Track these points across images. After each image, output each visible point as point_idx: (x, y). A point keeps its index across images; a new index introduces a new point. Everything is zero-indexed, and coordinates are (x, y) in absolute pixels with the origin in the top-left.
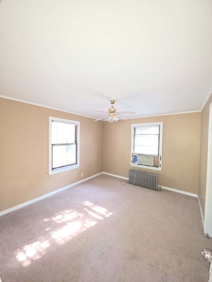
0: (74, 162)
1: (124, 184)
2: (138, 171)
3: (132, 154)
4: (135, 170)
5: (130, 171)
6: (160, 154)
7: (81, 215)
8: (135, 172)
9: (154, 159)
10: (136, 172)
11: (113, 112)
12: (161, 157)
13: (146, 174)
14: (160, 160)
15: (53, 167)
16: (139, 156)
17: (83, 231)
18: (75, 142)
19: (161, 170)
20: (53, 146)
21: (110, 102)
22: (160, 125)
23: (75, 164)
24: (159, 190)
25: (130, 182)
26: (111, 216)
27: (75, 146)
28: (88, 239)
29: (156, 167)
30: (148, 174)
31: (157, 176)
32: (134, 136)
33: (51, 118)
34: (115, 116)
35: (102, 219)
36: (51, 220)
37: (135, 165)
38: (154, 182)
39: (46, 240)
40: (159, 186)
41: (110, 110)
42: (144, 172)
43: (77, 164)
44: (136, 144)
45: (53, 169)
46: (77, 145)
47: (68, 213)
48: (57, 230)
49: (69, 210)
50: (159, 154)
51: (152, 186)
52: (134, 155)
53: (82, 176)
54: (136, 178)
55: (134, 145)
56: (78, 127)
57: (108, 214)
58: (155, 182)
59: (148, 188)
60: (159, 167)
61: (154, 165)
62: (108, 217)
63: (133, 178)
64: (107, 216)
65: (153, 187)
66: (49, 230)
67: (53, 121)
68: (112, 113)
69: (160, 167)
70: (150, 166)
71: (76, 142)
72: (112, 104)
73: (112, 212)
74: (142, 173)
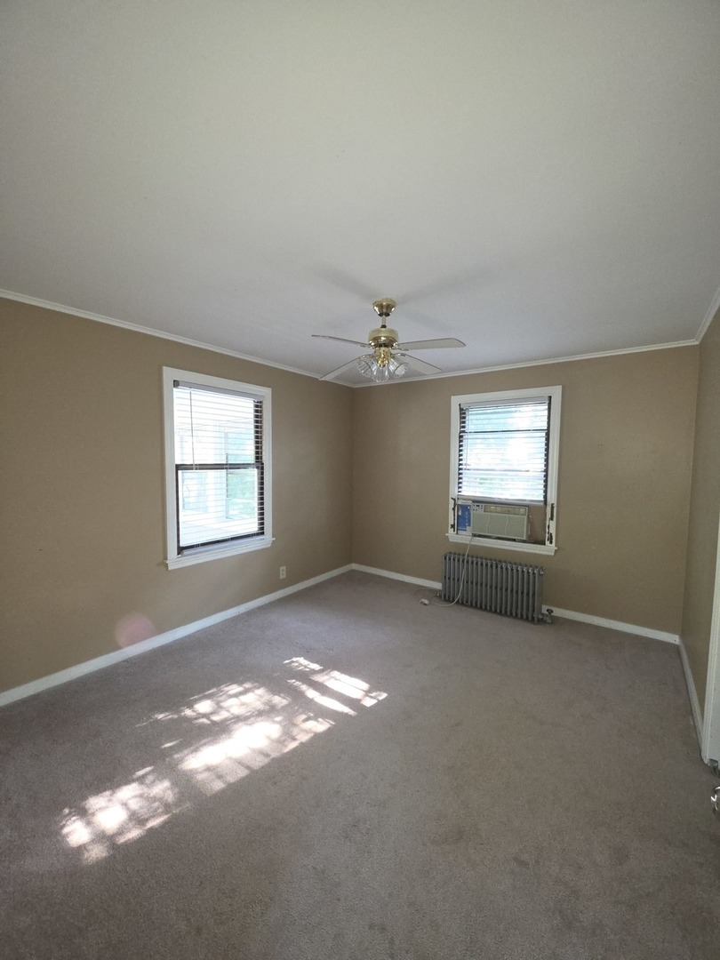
0: (254, 528)
1: (426, 602)
2: (472, 557)
3: (454, 500)
4: (464, 555)
5: (445, 558)
6: (552, 499)
7: (279, 701)
8: (463, 561)
9: (528, 516)
10: (468, 562)
11: (386, 345)
12: (552, 508)
13: (502, 568)
14: (552, 519)
15: (182, 544)
16: (476, 508)
17: (286, 750)
18: (257, 458)
19: (553, 554)
20: (180, 472)
21: (376, 309)
22: (550, 397)
23: (257, 534)
24: (545, 622)
25: (446, 597)
26: (380, 703)
27: (255, 472)
28: (304, 778)
29: (536, 542)
30: (507, 569)
31: (539, 574)
32: (461, 437)
33: (169, 374)
34: (393, 358)
35: (351, 712)
36: (176, 716)
37: (464, 538)
38: (528, 594)
39: (160, 780)
40: (544, 609)
41: (376, 339)
42: (495, 560)
43: (263, 533)
44: (468, 467)
45: (181, 550)
46: (262, 468)
47: (236, 695)
48: (196, 750)
49: (240, 683)
50: (545, 497)
51: (522, 609)
52: (460, 502)
53: (281, 577)
54: (467, 582)
55: (460, 469)
56: (264, 406)
57: (371, 697)
58: (534, 595)
59: (508, 616)
60: (547, 543)
61: (529, 537)
62: (370, 707)
63: (458, 580)
64: (369, 702)
65: (525, 611)
66: (171, 747)
67: (176, 384)
68: (383, 348)
69: (551, 543)
70: (514, 540)
71: (259, 457)
72: (380, 315)
73: (385, 692)
74: (487, 565)
